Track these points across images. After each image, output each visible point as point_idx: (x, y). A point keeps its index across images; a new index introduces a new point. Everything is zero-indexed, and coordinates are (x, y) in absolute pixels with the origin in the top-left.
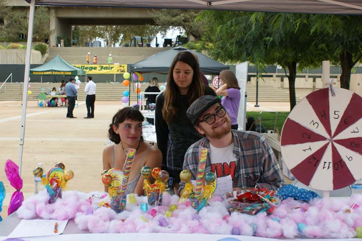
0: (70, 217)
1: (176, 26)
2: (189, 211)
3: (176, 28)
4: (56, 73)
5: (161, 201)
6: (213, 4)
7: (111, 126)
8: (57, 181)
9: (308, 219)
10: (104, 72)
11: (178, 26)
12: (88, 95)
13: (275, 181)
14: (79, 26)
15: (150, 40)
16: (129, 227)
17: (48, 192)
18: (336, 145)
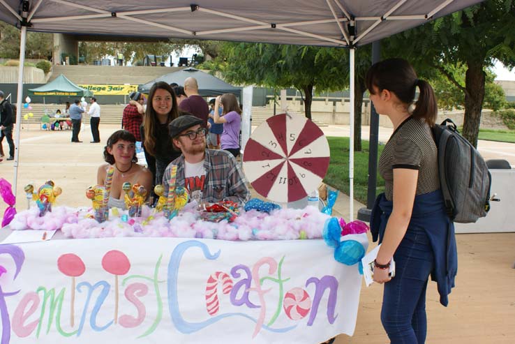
0: (58, 228)
1: (191, 44)
2: (162, 220)
3: (191, 47)
4: (60, 94)
5: (140, 213)
6: (198, 34)
7: (106, 148)
8: (47, 197)
9: (262, 225)
10: (113, 92)
11: (193, 44)
12: (92, 118)
13: (241, 193)
14: (87, 43)
15: (164, 59)
16: (108, 232)
17: (38, 206)
18: (291, 163)
